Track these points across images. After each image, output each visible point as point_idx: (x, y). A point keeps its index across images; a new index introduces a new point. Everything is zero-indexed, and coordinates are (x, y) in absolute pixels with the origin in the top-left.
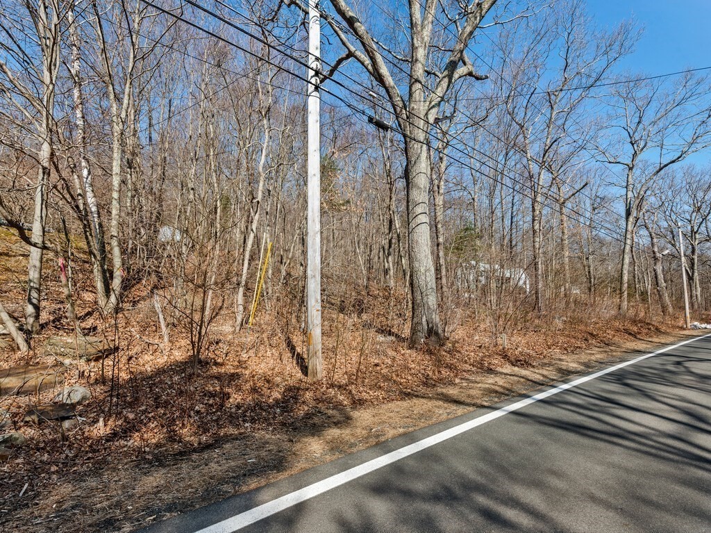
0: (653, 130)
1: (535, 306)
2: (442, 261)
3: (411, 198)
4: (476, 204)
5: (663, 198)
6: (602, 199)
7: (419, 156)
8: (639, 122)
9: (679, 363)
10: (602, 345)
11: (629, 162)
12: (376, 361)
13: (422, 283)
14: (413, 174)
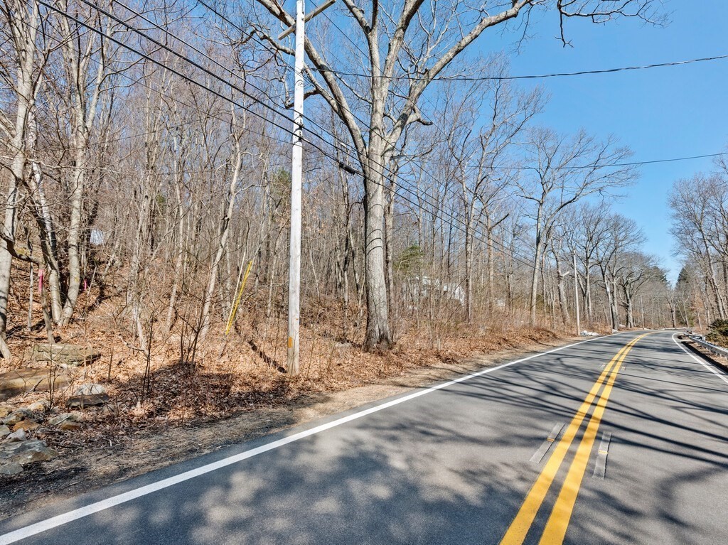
0: (557, 174)
1: (466, 317)
2: (391, 277)
3: (369, 224)
4: (420, 224)
5: (567, 228)
6: (520, 227)
7: (377, 191)
8: (548, 168)
9: (558, 359)
10: (511, 347)
11: (539, 198)
12: (338, 362)
13: (376, 297)
14: (371, 205)
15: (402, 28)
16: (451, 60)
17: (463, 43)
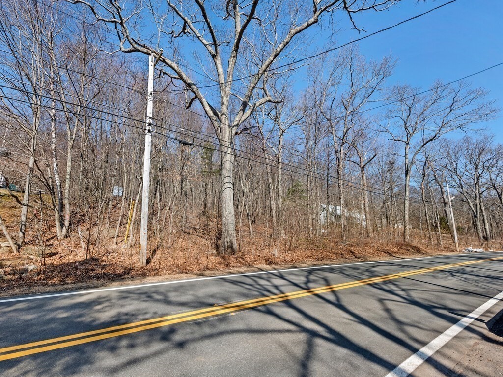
3: (222, 173)
13: (226, 220)
14: (223, 161)
15: (234, 50)
16: (272, 61)
17: (279, 49)
